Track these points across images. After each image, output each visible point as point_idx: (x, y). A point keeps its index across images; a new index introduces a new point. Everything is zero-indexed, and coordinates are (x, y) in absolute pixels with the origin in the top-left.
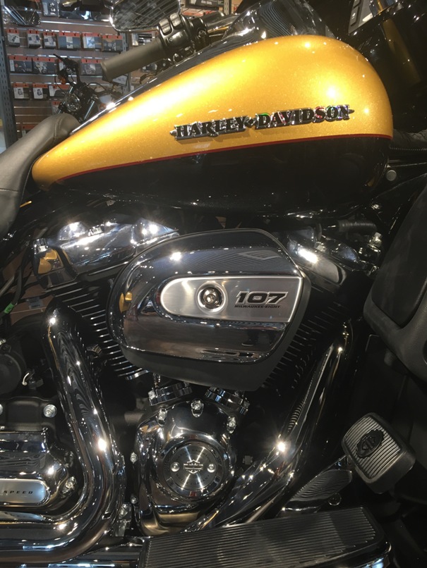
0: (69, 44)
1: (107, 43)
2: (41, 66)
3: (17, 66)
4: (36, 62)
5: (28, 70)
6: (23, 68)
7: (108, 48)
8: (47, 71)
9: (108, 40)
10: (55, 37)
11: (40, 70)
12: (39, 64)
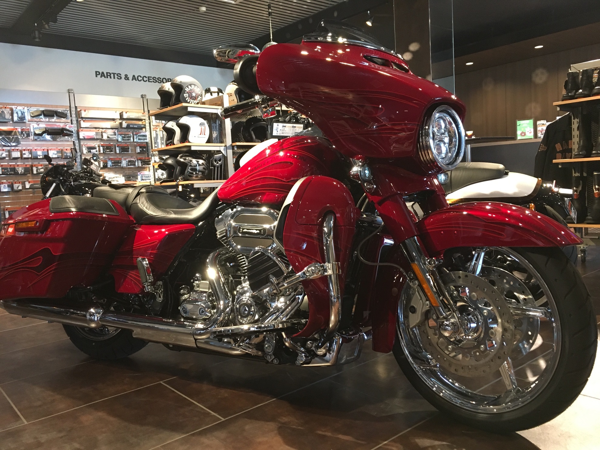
0: (40, 156)
1: (67, 153)
2: (20, 170)
3: (3, 170)
4: (17, 168)
5: (11, 173)
6: (8, 171)
7: (67, 156)
8: (24, 173)
9: (67, 152)
10: (31, 152)
11: (20, 172)
12: (18, 169)
